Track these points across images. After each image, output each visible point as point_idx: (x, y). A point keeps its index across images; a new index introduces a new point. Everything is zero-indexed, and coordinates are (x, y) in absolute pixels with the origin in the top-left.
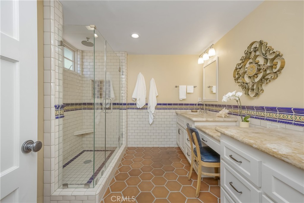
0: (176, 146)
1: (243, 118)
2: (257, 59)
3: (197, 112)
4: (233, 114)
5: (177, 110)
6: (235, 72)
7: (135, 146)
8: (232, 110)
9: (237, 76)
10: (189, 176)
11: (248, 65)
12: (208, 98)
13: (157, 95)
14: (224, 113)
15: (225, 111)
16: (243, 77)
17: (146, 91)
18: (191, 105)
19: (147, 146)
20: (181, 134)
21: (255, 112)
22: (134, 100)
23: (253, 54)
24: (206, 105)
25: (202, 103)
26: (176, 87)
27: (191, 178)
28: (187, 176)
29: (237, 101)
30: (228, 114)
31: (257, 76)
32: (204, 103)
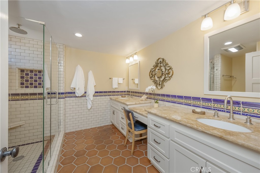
0: (111, 124)
1: (156, 101)
2: (161, 68)
3: (125, 97)
4: (149, 98)
5: (110, 96)
6: (150, 73)
7: (74, 130)
8: (148, 96)
9: (151, 76)
10: (125, 143)
11: (157, 70)
12: (132, 87)
13: (95, 85)
14: (144, 98)
15: (144, 97)
16: (155, 77)
17: (84, 82)
18: (121, 92)
19: (86, 129)
20: (115, 114)
21: (161, 97)
22: (73, 89)
23: (159, 65)
24: (132, 92)
25: (129, 91)
26: (110, 79)
27: (126, 144)
28: (123, 143)
29: (153, 91)
30: (147, 98)
31: (162, 77)
32: (131, 91)
